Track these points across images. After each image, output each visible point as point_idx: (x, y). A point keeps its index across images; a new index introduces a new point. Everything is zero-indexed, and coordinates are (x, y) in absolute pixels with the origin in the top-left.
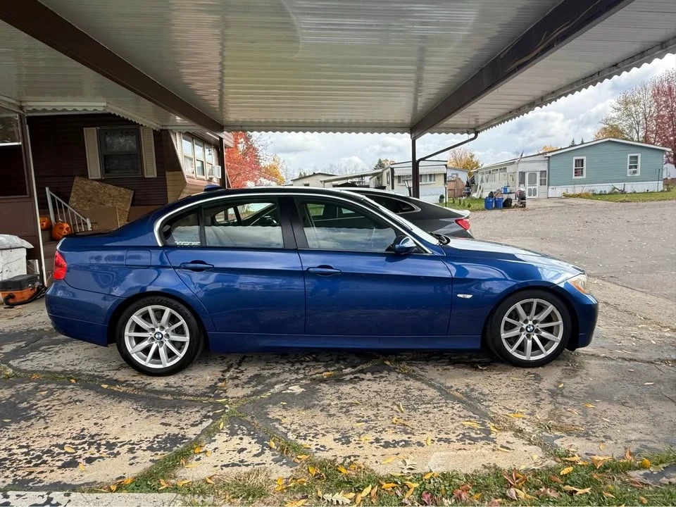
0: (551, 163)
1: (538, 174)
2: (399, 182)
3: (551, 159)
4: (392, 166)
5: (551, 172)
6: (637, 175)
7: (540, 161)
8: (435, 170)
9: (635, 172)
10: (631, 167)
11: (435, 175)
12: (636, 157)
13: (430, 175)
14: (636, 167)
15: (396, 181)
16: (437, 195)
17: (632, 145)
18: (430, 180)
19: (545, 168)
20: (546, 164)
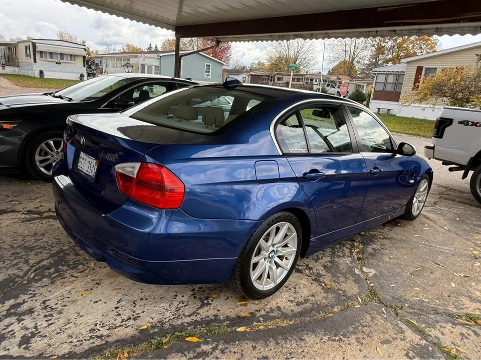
0: (162, 61)
1: (153, 68)
2: (42, 57)
3: (162, 58)
4: (34, 41)
5: (162, 67)
6: (210, 77)
7: (155, 58)
8: (76, 52)
9: (208, 75)
10: (206, 72)
11: (75, 56)
12: (209, 66)
13: (71, 55)
14: (209, 72)
15: (38, 56)
16: (77, 73)
17: (208, 58)
18: (71, 60)
19: (158, 64)
20: (159, 61)
